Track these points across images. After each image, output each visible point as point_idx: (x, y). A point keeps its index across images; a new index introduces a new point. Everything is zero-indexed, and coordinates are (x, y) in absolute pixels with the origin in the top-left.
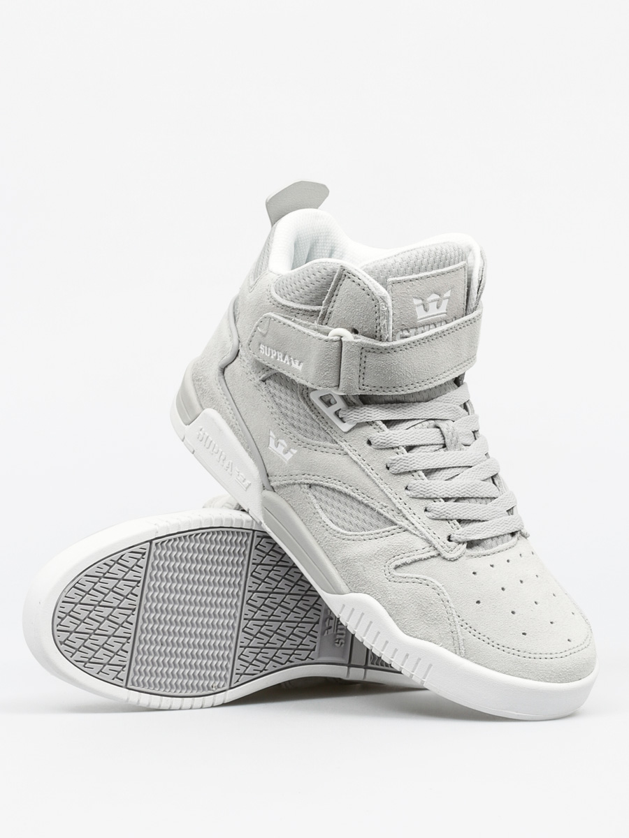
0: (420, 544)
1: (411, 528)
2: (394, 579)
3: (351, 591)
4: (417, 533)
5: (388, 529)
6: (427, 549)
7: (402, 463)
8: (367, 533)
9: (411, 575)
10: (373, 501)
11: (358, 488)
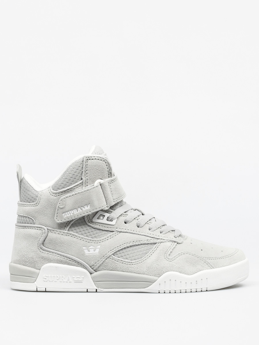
0: (169, 244)
1: (162, 241)
2: (172, 260)
3: (159, 277)
4: (165, 241)
5: (155, 247)
6: (173, 244)
7: (142, 221)
8: (148, 254)
9: (176, 255)
10: (142, 241)
11: (133, 241)
